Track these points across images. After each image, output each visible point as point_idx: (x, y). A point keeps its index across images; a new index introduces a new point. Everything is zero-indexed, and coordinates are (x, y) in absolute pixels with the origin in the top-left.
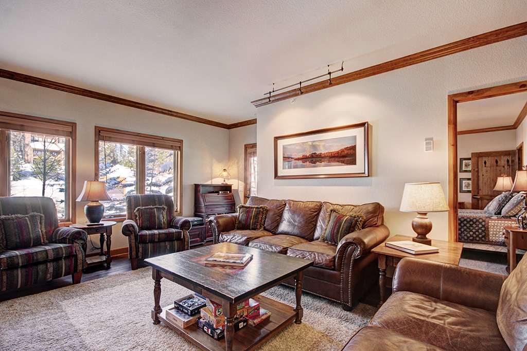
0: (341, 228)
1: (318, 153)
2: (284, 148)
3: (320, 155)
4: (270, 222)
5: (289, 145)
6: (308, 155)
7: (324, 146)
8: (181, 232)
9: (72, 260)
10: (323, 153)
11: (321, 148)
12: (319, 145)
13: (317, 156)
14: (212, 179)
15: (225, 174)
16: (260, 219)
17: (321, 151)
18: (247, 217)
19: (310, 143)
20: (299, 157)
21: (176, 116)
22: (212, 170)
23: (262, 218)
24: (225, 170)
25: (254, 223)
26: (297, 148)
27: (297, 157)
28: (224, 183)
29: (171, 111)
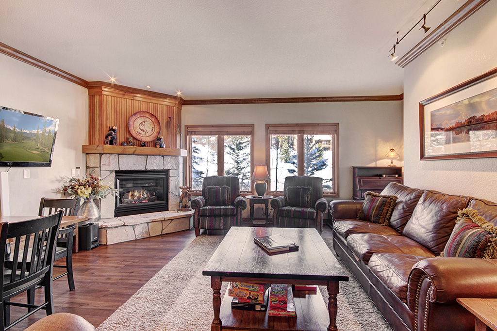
0: (461, 246)
1: (478, 115)
2: (432, 115)
3: (483, 119)
4: (397, 217)
5: (438, 110)
6: (463, 121)
7: (488, 102)
8: (313, 212)
9: (234, 219)
10: (486, 114)
11: (484, 106)
12: (480, 103)
13: (478, 120)
14: (376, 160)
15: (392, 154)
16: (385, 211)
17: (483, 111)
18: (370, 207)
19: (466, 102)
20: (451, 126)
21: (331, 101)
22: (376, 151)
23: (388, 210)
24: (392, 150)
25: (377, 215)
26: (448, 112)
27: (448, 127)
28: (392, 165)
29: (325, 98)
